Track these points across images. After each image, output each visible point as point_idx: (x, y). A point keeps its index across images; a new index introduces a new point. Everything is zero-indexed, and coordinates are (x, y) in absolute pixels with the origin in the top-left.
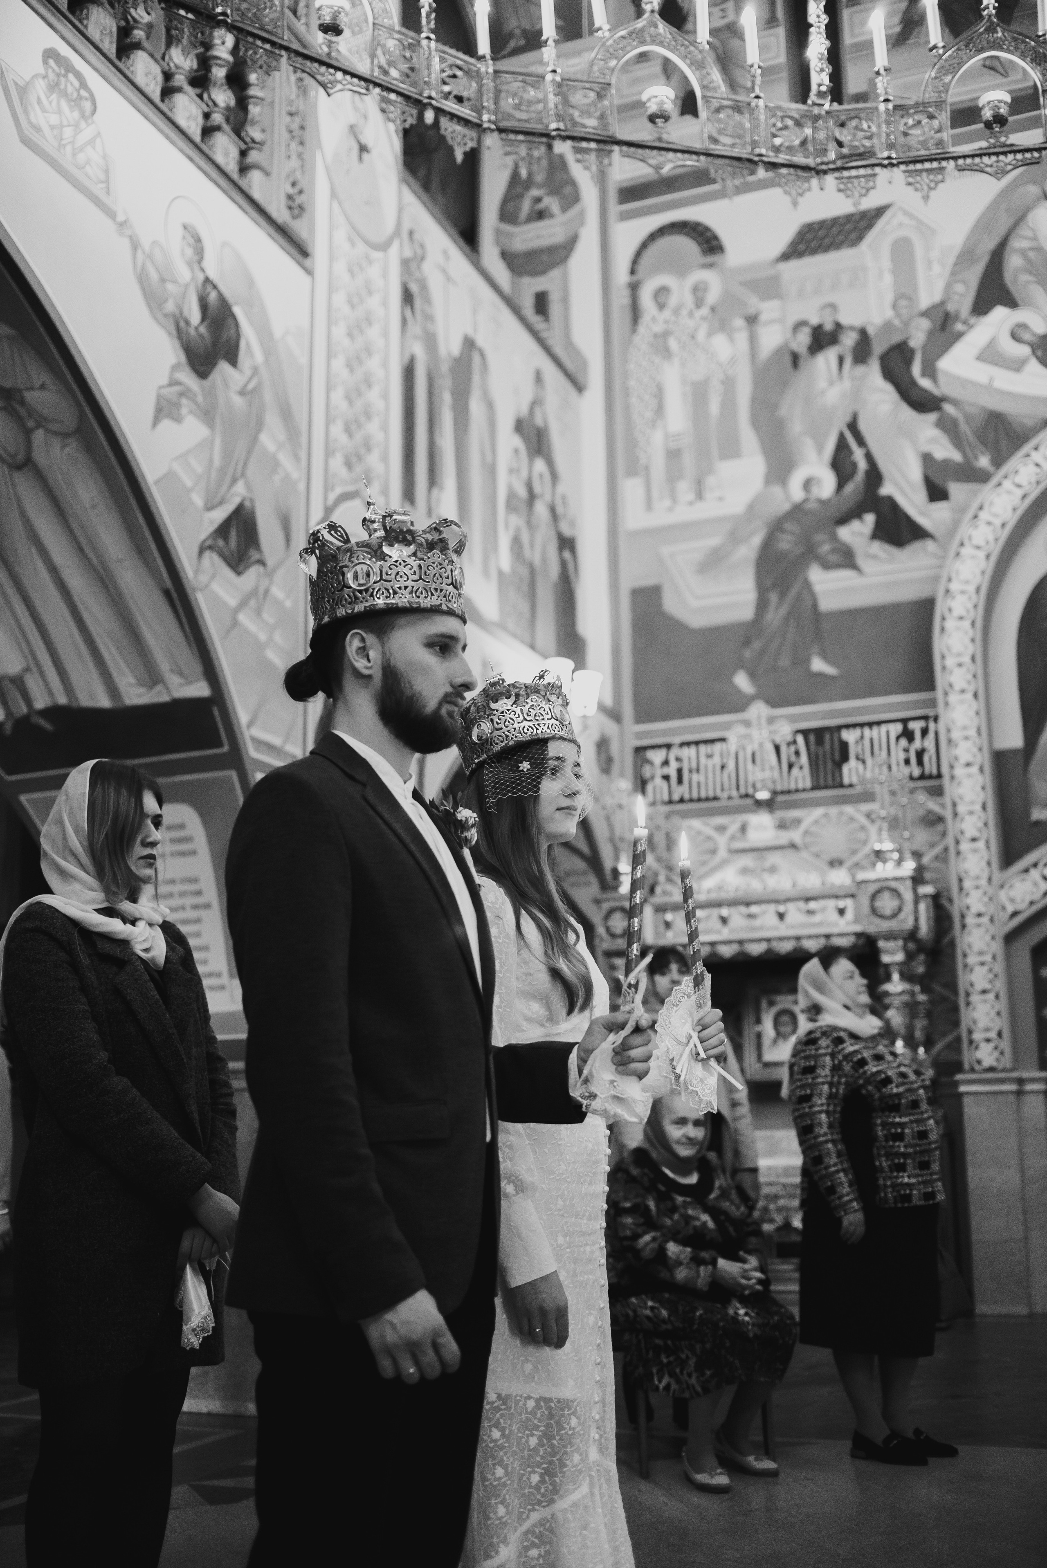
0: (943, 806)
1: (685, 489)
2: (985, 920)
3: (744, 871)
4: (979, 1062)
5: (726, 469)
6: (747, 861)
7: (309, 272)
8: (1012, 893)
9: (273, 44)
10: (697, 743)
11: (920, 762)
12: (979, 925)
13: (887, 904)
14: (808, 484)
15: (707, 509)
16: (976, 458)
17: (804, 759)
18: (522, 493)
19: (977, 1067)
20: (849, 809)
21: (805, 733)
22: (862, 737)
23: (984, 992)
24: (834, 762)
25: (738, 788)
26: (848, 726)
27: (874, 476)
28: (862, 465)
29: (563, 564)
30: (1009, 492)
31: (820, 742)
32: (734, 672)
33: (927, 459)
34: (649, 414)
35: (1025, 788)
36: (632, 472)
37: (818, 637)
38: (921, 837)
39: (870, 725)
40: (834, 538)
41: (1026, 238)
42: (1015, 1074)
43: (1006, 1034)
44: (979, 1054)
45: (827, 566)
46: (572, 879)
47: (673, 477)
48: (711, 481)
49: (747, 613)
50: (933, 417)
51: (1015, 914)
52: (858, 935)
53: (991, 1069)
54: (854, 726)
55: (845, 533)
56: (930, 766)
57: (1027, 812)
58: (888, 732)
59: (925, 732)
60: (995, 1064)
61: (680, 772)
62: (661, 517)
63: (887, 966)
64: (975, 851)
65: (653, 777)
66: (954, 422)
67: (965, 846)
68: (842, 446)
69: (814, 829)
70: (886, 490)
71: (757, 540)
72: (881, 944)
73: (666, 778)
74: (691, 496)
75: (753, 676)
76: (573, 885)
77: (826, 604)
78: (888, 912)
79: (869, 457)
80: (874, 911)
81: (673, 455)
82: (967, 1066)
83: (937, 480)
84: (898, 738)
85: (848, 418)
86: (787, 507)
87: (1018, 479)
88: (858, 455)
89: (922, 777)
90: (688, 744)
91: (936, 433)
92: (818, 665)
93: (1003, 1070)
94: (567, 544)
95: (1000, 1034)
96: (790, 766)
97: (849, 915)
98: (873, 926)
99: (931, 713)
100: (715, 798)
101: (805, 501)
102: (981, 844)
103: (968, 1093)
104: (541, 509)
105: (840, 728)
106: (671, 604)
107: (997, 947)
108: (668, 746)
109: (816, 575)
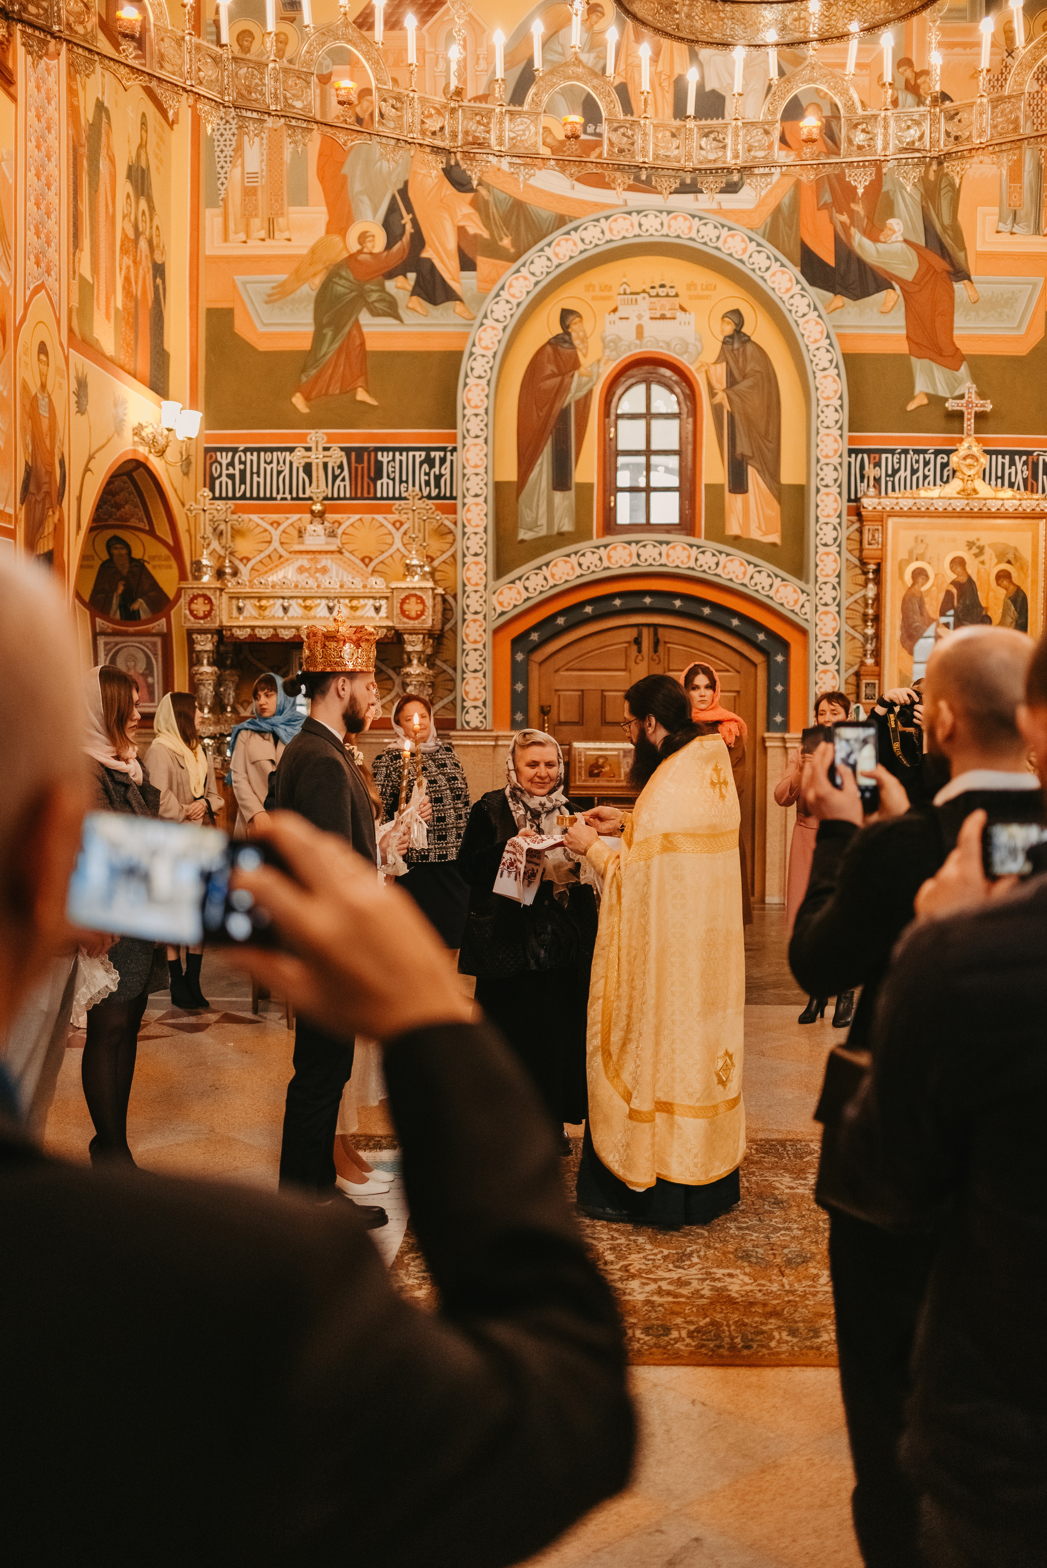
0: (455, 523)
1: (258, 225)
2: (480, 617)
3: (301, 570)
4: (468, 723)
5: (295, 213)
6: (304, 561)
7: (14, 98)
8: (501, 598)
9: (90, 51)
10: (259, 450)
11: (438, 485)
12: (475, 621)
13: (413, 607)
14: (363, 238)
15: (275, 247)
16: (501, 239)
17: (346, 473)
18: (131, 234)
19: (467, 727)
20: (379, 517)
21: (347, 451)
22: (394, 460)
23: (476, 671)
24: (369, 477)
25: (291, 493)
26: (383, 449)
27: (418, 240)
28: (409, 229)
29: (156, 288)
30: (525, 278)
31: (359, 460)
32: (292, 394)
33: (461, 231)
34: (229, 151)
35: (516, 513)
36: (212, 204)
37: (364, 373)
38: (435, 545)
39: (401, 450)
40: (383, 289)
41: (556, 52)
42: (494, 734)
43: (489, 703)
44: (468, 718)
45: (375, 313)
46: (156, 563)
47: (247, 216)
48: (281, 221)
49: (306, 344)
50: (470, 195)
51: (503, 613)
52: (389, 628)
53: (476, 729)
54: (388, 449)
55: (390, 285)
56: (445, 490)
57: (515, 533)
58: (414, 456)
59: (443, 461)
60: (480, 725)
61: (243, 473)
62: (234, 249)
63: (409, 653)
64: (477, 563)
65: (220, 476)
66: (486, 203)
67: (469, 559)
68: (393, 209)
69: (350, 530)
70: (427, 253)
71: (318, 281)
72: (406, 636)
73: (231, 477)
74: (263, 234)
75: (307, 398)
76: (154, 567)
77: (371, 345)
78: (413, 614)
79: (415, 222)
80: (403, 612)
81: (249, 192)
82: (459, 726)
83: (469, 252)
84: (421, 464)
85: (400, 186)
86: (345, 255)
87: (533, 268)
88: (407, 218)
89: (438, 497)
90: (252, 450)
91: (469, 210)
92: (362, 395)
93: (485, 730)
94: (159, 270)
95: (484, 703)
96: (335, 478)
97: (383, 613)
98: (401, 623)
99: (450, 446)
100: (272, 498)
101: (360, 252)
102: (481, 559)
103: (458, 746)
104: (143, 244)
105: (377, 449)
106: (240, 327)
107: (488, 638)
108: (235, 450)
109: (365, 318)
